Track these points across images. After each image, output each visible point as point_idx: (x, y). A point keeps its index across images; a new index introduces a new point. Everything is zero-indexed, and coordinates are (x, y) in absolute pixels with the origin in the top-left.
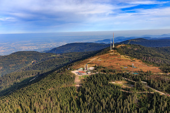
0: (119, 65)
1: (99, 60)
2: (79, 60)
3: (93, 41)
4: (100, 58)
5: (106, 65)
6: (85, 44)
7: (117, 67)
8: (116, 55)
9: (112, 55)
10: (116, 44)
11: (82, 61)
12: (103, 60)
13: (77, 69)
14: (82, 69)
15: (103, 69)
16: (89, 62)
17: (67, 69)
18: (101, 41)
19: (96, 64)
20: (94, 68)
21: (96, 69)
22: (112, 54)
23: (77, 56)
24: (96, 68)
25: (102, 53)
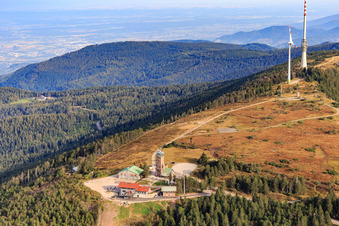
0: (319, 154)
1: (223, 129)
2: (132, 125)
4: (229, 122)
5: (257, 153)
6: (174, 47)
7: (308, 168)
8: (311, 107)
9: (293, 106)
10: (319, 53)
11: (140, 133)
12: (245, 130)
13: (115, 172)
14: (134, 170)
15: (238, 173)
16: (177, 138)
17: (69, 169)
18: (249, 34)
19: (207, 147)
20: (193, 167)
21: (202, 174)
22: (290, 98)
23: (129, 105)
24: (206, 169)
25: (244, 93)
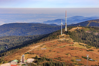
0: (69, 56)
1: (42, 48)
3: (41, 21)
4: (44, 46)
5: (52, 55)
7: (66, 60)
8: (67, 42)
9: (63, 42)
11: (18, 50)
12: (49, 49)
13: (10, 62)
14: (16, 61)
15: (46, 61)
16: (29, 51)
18: (51, 21)
19: (38, 54)
20: (33, 60)
22: (62, 39)
23: (16, 41)
24: (37, 60)
25: (49, 38)
